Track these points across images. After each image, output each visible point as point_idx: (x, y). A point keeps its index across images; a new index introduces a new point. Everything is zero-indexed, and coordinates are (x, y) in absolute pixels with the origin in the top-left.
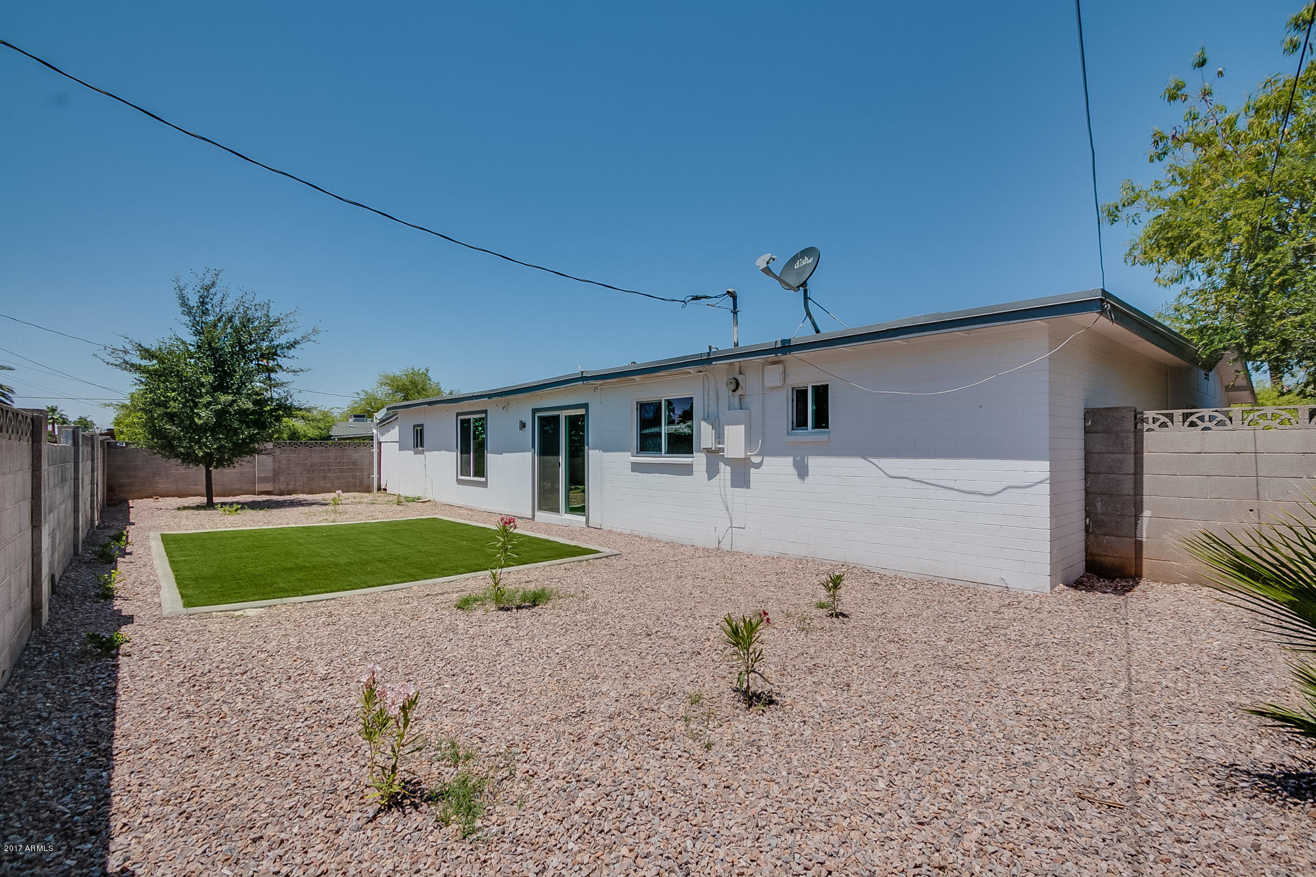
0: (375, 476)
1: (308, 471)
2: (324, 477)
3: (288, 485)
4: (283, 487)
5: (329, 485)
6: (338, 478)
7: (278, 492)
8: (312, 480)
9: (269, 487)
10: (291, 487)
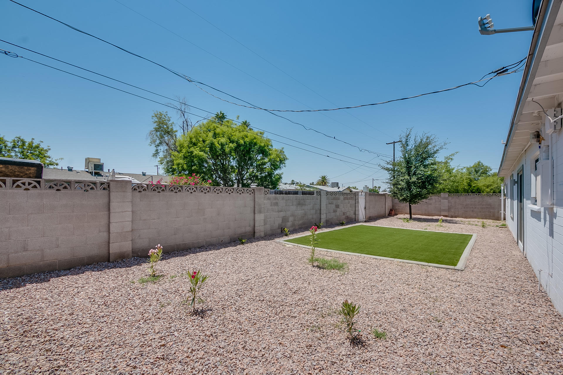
0: (502, 212)
1: (465, 207)
2: (473, 211)
3: (455, 213)
4: (453, 214)
5: (475, 215)
6: (480, 212)
7: (450, 216)
8: (467, 212)
9: (446, 214)
10: (456, 214)
